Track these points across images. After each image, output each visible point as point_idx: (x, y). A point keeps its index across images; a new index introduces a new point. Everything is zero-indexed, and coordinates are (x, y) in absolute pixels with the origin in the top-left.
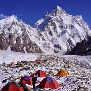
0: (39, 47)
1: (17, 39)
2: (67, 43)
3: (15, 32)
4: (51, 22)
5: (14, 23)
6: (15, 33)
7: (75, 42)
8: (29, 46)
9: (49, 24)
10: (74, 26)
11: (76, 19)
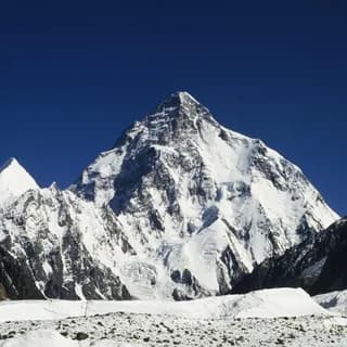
0: (123, 282)
1: (54, 257)
2: (217, 263)
3: (41, 232)
4: (153, 173)
5: (32, 198)
6: (42, 237)
7: (253, 258)
8: (88, 280)
9: (147, 180)
10: (249, 189)
11: (260, 156)
